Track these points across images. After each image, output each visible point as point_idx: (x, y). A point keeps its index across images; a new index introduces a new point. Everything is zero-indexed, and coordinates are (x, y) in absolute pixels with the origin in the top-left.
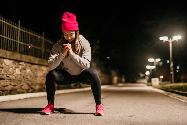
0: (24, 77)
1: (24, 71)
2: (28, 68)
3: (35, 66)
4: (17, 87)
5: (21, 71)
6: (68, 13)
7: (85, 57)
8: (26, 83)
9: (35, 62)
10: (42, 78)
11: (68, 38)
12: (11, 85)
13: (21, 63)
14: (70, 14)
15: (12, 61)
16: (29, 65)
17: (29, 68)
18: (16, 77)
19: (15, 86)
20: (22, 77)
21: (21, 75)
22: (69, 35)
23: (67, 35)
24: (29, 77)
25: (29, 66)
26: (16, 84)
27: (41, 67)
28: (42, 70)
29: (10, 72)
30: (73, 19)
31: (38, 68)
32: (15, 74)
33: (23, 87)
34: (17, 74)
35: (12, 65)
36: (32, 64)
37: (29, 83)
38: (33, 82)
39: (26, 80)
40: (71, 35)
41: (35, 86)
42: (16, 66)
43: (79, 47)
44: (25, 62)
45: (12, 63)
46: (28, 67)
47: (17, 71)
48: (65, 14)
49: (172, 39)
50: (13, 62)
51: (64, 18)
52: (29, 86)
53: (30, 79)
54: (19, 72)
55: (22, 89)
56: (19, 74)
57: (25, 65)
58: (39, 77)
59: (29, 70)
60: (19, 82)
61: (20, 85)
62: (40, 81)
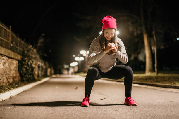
0: (4, 71)
1: (5, 65)
2: (7, 62)
5: (3, 65)
9: (12, 55)
13: (3, 58)
18: (1, 71)
19: (0, 79)
21: (3, 69)
25: (7, 60)
28: (13, 64)
31: (11, 62)
32: (0, 68)
33: (4, 81)
36: (9, 58)
38: (9, 76)
41: (10, 79)
42: (1, 60)
44: (7, 56)
52: (7, 79)
53: (7, 72)
54: (2, 66)
55: (4, 83)
56: (2, 68)
57: (5, 59)
58: (12, 70)
59: (7, 64)
60: (2, 76)
61: (2, 79)
62: (12, 75)
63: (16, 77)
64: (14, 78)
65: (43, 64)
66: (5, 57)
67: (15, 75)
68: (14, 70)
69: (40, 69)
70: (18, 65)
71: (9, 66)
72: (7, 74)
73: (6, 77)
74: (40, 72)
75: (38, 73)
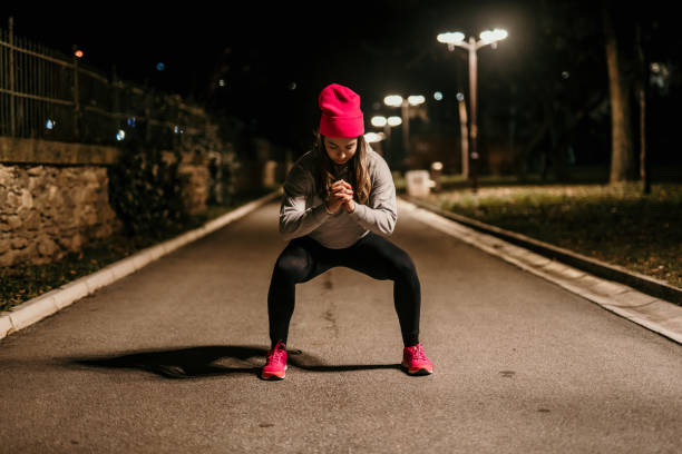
0: (42, 215)
1: (43, 196)
2: (52, 184)
3: (68, 173)
4: (27, 251)
5: (34, 197)
6: (336, 86)
7: (384, 204)
8: (48, 234)
9: (70, 157)
10: (88, 208)
11: (340, 154)
12: (13, 248)
13: (34, 170)
14: (343, 90)
15: (12, 169)
16: (53, 170)
17: (53, 180)
18: (22, 220)
19: (24, 247)
20: (38, 216)
21: (33, 209)
22: (343, 148)
23: (336, 147)
24: (53, 212)
25: (54, 176)
26: (24, 241)
27: (83, 171)
28: (86, 183)
29: (10, 207)
30: (352, 104)
31: (75, 177)
32: (20, 209)
33: (42, 249)
34: (25, 209)
35: (12, 181)
36: (60, 166)
37: (56, 231)
38: (63, 227)
39: (48, 222)
40: (349, 147)
41: (71, 237)
42: (22, 182)
43: (368, 179)
44: (45, 165)
45: (12, 175)
46: (50, 178)
47: (26, 200)
48: (329, 89)
49: (477, 39)
50: (15, 172)
51: (327, 102)
52: (57, 241)
53: (56, 217)
54: (31, 200)
55: (41, 256)
56: (31, 206)
57: (44, 173)
58: (79, 206)
59: (53, 190)
60: (32, 234)
61: (33, 245)
62: (82, 219)
63: (98, 225)
64: (87, 231)
65: (230, 158)
66: (41, 167)
67: (92, 220)
68: (86, 203)
69: (219, 175)
70: (107, 181)
71: (65, 193)
72: (55, 224)
73: (53, 235)
74: (218, 188)
75: (211, 190)
